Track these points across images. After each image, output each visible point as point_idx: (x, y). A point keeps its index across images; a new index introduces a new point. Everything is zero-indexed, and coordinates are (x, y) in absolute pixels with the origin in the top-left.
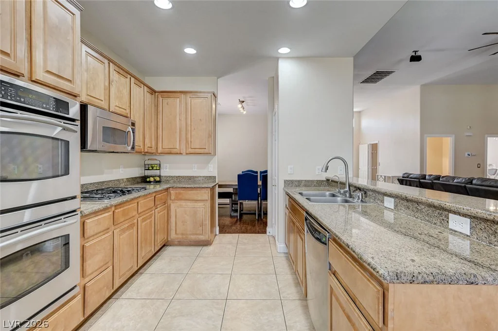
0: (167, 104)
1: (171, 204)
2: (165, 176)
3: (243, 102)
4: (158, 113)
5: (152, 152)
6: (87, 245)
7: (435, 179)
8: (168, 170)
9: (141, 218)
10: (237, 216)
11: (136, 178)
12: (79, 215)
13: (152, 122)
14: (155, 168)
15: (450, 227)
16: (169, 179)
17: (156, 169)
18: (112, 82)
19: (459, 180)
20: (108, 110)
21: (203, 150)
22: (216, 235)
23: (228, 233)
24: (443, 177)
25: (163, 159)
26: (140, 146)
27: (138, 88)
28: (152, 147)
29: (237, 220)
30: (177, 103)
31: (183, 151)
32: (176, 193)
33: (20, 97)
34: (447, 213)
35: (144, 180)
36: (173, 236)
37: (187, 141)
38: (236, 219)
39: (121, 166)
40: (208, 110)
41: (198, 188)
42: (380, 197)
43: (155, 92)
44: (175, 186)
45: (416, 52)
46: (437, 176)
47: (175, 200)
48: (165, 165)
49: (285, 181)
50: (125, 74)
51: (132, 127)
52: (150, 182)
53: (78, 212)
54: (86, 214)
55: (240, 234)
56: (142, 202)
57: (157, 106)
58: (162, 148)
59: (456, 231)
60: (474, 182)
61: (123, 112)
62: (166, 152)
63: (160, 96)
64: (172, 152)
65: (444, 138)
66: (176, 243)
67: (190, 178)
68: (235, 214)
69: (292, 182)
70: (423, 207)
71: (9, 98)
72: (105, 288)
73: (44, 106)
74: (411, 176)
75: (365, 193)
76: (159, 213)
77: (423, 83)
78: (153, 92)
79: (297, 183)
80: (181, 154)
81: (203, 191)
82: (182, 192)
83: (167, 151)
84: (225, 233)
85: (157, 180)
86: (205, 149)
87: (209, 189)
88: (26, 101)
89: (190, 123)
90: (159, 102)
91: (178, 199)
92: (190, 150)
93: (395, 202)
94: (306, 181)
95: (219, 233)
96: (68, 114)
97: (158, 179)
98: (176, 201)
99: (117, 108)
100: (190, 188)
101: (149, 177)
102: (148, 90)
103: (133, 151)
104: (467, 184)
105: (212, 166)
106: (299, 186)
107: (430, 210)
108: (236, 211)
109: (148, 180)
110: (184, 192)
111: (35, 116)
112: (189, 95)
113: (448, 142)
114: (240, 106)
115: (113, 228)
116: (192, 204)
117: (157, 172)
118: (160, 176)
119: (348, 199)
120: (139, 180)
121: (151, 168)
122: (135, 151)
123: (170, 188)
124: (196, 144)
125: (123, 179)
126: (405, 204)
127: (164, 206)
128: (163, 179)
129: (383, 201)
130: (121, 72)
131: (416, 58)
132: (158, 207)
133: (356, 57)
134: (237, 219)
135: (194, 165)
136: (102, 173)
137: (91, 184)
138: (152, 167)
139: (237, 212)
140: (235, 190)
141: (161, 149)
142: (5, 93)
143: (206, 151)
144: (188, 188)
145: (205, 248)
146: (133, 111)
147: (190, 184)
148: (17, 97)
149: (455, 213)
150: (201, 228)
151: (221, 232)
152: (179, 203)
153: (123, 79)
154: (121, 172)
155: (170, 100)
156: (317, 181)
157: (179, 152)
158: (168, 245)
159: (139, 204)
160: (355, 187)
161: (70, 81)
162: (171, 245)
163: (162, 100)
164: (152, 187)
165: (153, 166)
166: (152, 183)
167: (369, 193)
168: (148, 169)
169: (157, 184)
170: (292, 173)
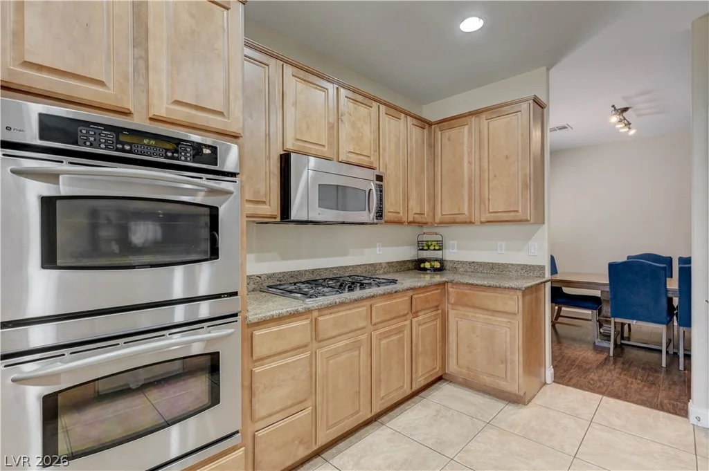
0: (449, 139)
1: (450, 311)
2: (451, 261)
3: (625, 110)
4: (436, 158)
5: (424, 221)
6: (257, 370)
8: (455, 251)
9: (378, 332)
10: (609, 349)
11: (405, 262)
12: (240, 322)
13: (423, 172)
14: (432, 248)
16: (457, 266)
17: (435, 250)
18: (342, 116)
20: (335, 159)
21: (512, 214)
22: (545, 383)
23: (575, 386)
25: (447, 233)
26: (399, 213)
27: (393, 121)
28: (424, 214)
29: (607, 359)
30: (464, 133)
31: (476, 218)
32: (457, 293)
33: (123, 144)
35: (417, 266)
36: (452, 368)
37: (482, 201)
38: (605, 356)
39: (378, 244)
40: (522, 135)
41: (496, 287)
43: (430, 124)
44: (456, 280)
47: (455, 304)
48: (452, 242)
50: (367, 101)
51: (378, 182)
52: (425, 269)
53: (239, 318)
54: (253, 322)
55: (605, 398)
56: (379, 304)
57: (432, 146)
58: (442, 215)
61: (365, 161)
62: (448, 221)
63: (437, 129)
64: (457, 221)
66: (460, 380)
67: (492, 266)
68: (605, 344)
71: (103, 146)
72: (297, 442)
73: (169, 154)
76: (423, 324)
78: (424, 123)
80: (471, 223)
81: (507, 295)
82: (467, 291)
83: (448, 218)
84: (567, 385)
85: (435, 266)
86: (517, 211)
87: (520, 294)
88: (134, 148)
89: (486, 167)
90: (436, 139)
91: (460, 303)
92: (488, 215)
95: (553, 382)
96: (216, 165)
97: (437, 265)
98: (460, 308)
99: (351, 155)
100: (481, 285)
101: (424, 261)
102: (415, 122)
103: (379, 221)
105: (536, 244)
108: (607, 337)
109: (422, 266)
110: (471, 292)
111: (150, 170)
112: (484, 116)
114: (614, 119)
115: (315, 345)
116: (486, 317)
117: (438, 254)
118: (442, 261)
120: (411, 266)
121: (426, 248)
122: (383, 221)
123: (447, 282)
124: (498, 204)
125: (380, 264)
127: (434, 313)
128: (448, 266)
130: (360, 98)
132: (420, 314)
134: (609, 356)
135: (499, 243)
136: (346, 254)
137: (326, 269)
138: (428, 246)
139: (610, 341)
140: (604, 295)
141: (440, 216)
142: (95, 140)
143: (520, 215)
144: (477, 285)
145: (511, 408)
146: (384, 159)
148: (116, 144)
150: (503, 366)
151: (558, 379)
152: (462, 310)
153: (363, 110)
154: (378, 252)
155: (453, 132)
157: (468, 220)
158: (446, 380)
159: (374, 309)
161: (221, 114)
162: (451, 382)
163: (441, 134)
164: (427, 277)
165: (430, 243)
166: (428, 271)
168: (423, 249)
169: (437, 274)
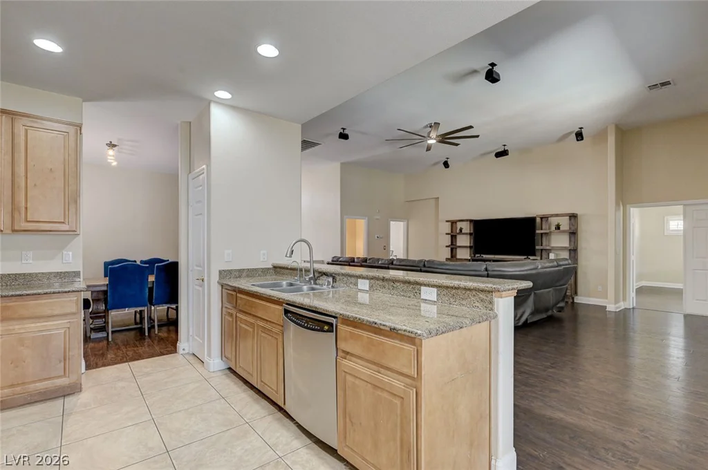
7: (363, 262)
15: (422, 297)
19: (383, 262)
21: (56, 224)
22: (82, 373)
23: (104, 366)
24: (370, 259)
29: (108, 344)
31: (5, 226)
34: (419, 286)
40: (69, 155)
41: (54, 293)
42: (353, 280)
45: (344, 129)
46: (364, 258)
49: (220, 272)
55: (130, 363)
59: (426, 300)
60: (394, 263)
65: (357, 220)
68: (100, 335)
69: (230, 272)
70: (399, 284)
74: (341, 259)
75: (334, 278)
77: (342, 161)
79: (237, 274)
81: (66, 298)
84: (98, 368)
92: (23, 224)
93: (370, 283)
94: (248, 269)
95: (86, 370)
104: (389, 264)
105: (71, 253)
106: (240, 277)
107: (405, 286)
108: (100, 329)
112: (20, 120)
113: (361, 225)
116: (39, 325)
119: (314, 286)
126: (381, 284)
129: (356, 284)
131: (344, 136)
133: (303, 125)
135: (25, 253)
140: (95, 294)
143: (65, 226)
145: (70, 399)
147: (17, 289)
149: (425, 285)
150: (61, 365)
151: (88, 367)
152: (4, 326)
156: (263, 269)
160: (320, 273)
167: (338, 278)
170: (230, 260)
